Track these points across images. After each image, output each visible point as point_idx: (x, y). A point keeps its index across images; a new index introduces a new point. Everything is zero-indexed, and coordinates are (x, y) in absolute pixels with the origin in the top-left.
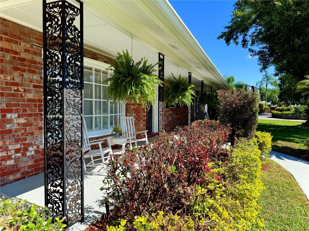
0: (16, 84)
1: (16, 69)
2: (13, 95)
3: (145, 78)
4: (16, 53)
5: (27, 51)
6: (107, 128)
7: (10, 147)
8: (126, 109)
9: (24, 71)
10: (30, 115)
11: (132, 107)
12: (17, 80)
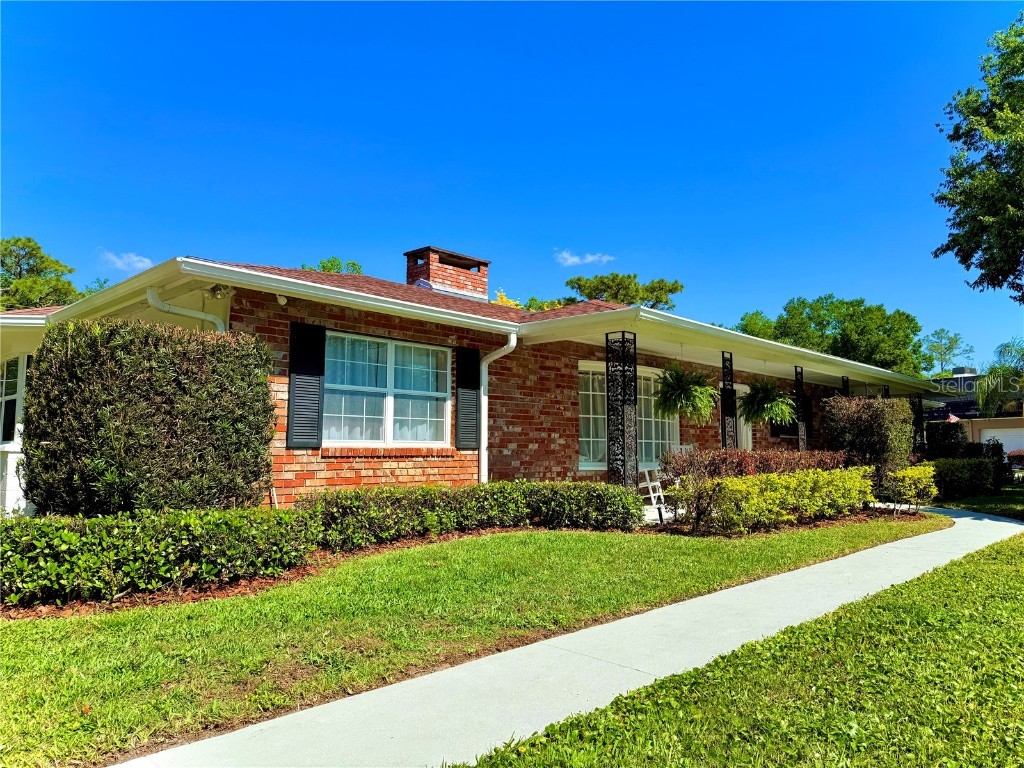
0: (558, 402)
1: (558, 386)
2: (556, 414)
3: (696, 391)
4: (558, 370)
5: (566, 366)
6: (651, 461)
7: (554, 469)
8: (681, 435)
9: (564, 387)
10: (568, 436)
11: (692, 431)
12: (559, 398)
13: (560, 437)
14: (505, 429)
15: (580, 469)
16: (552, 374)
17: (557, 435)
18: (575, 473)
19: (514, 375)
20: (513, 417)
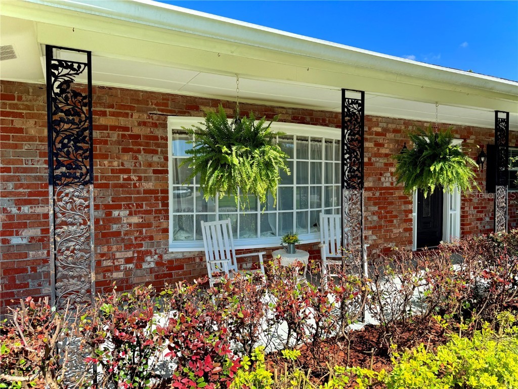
1: (126, 150)
2: (122, 186)
4: (126, 129)
5: (142, 124)
7: (118, 255)
9: (139, 151)
10: (148, 212)
12: (128, 165)
13: (130, 214)
14: (14, 211)
15: (170, 250)
16: (115, 136)
17: (123, 213)
18: (161, 257)
19: (32, 139)
20: (30, 194)
